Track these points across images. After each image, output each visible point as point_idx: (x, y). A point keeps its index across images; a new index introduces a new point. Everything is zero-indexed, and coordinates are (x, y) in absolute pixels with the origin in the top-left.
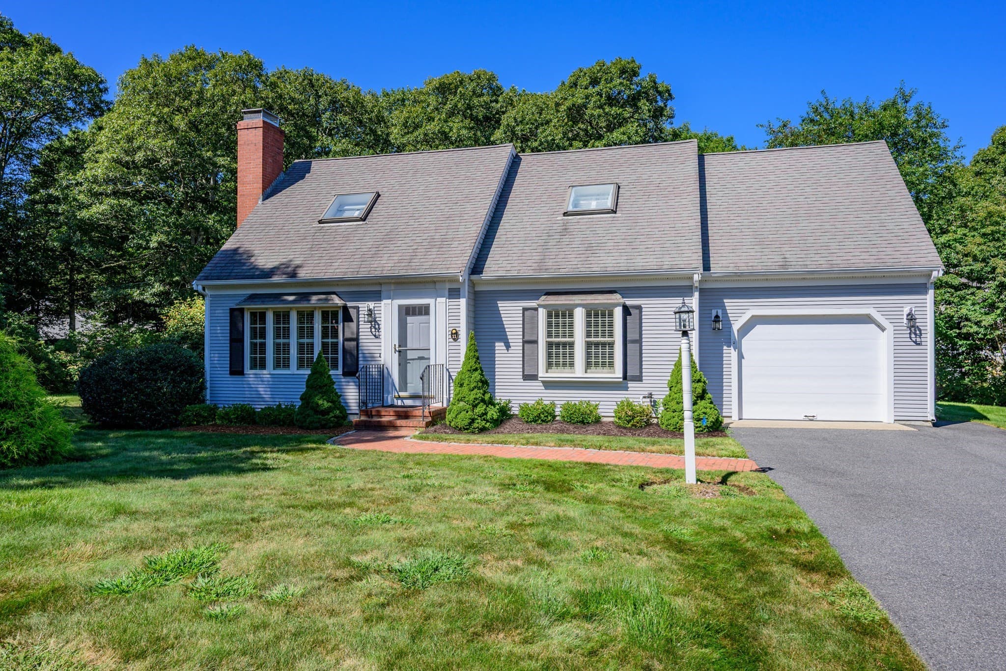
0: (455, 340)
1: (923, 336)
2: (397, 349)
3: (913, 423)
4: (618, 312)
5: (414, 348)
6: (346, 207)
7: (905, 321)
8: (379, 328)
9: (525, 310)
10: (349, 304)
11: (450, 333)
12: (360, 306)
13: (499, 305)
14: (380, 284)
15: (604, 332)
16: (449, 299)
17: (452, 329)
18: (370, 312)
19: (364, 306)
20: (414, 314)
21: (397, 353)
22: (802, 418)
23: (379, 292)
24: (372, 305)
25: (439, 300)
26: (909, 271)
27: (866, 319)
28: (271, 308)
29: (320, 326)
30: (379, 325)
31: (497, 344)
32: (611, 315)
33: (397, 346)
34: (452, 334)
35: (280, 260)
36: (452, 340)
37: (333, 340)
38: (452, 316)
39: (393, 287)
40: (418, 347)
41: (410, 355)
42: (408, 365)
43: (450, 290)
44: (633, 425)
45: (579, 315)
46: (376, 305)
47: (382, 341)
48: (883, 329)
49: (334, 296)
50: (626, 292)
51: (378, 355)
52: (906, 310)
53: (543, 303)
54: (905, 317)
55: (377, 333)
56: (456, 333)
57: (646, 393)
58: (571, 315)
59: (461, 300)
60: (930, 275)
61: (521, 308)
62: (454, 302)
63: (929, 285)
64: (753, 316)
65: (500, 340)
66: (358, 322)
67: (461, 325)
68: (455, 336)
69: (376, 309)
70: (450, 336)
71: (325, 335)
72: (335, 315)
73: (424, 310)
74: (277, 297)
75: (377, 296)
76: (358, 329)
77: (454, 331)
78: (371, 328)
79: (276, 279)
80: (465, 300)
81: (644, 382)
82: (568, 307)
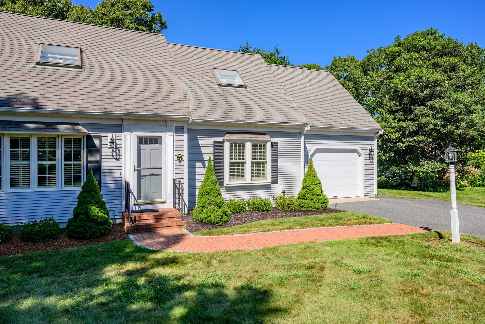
0: (180, 162)
1: (373, 159)
2: (136, 169)
3: (370, 196)
4: (268, 145)
5: (146, 167)
6: (49, 55)
7: (368, 152)
8: (120, 153)
9: (215, 142)
10: (92, 134)
11: (176, 157)
12: (102, 135)
13: (199, 139)
14: (122, 120)
15: (260, 157)
16: (176, 133)
17: (177, 154)
18: (113, 141)
19: (107, 136)
20: (146, 143)
21: (136, 172)
22: (333, 197)
23: (120, 126)
24: (114, 135)
25: (168, 134)
26: (372, 131)
27: (354, 151)
28: (8, 134)
29: (63, 151)
30: (119, 150)
31: (197, 164)
32: (264, 146)
33: (136, 166)
34: (178, 157)
35: (14, 92)
36: (177, 162)
37: (76, 162)
38: (178, 145)
39: (132, 122)
40: (149, 167)
41: (143, 173)
42: (142, 180)
43: (176, 127)
44: (291, 209)
45: (248, 146)
46: (117, 135)
47: (123, 162)
48: (360, 155)
49: (80, 127)
50: (272, 134)
51: (119, 174)
52: (369, 147)
53: (228, 138)
54: (368, 150)
55: (118, 157)
56: (181, 157)
57: (282, 190)
58: (243, 146)
59: (184, 134)
60: (378, 133)
61: (213, 141)
62: (179, 136)
63: (376, 137)
64: (317, 149)
65: (199, 161)
66: (101, 147)
67: (184, 152)
68: (180, 159)
69: (116, 138)
70: (176, 159)
71: (67, 157)
72: (78, 142)
73: (156, 141)
74: (18, 125)
75: (118, 129)
76: (101, 153)
77: (180, 156)
78: (112, 153)
79: (18, 108)
80: (187, 134)
81: (279, 184)
82: (242, 142)
